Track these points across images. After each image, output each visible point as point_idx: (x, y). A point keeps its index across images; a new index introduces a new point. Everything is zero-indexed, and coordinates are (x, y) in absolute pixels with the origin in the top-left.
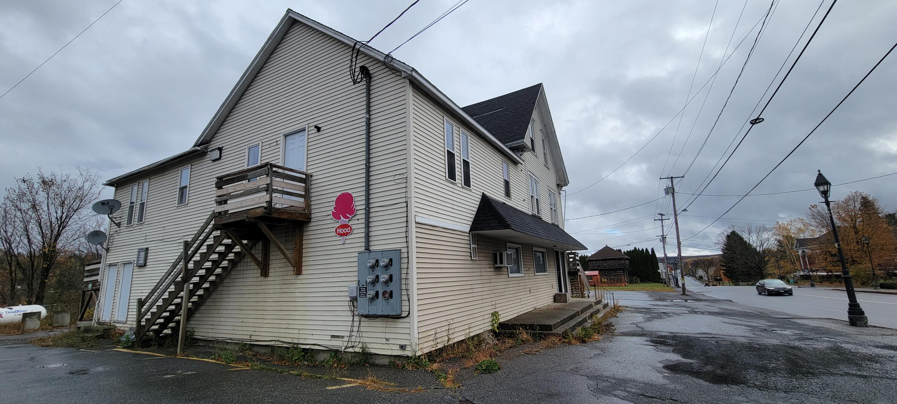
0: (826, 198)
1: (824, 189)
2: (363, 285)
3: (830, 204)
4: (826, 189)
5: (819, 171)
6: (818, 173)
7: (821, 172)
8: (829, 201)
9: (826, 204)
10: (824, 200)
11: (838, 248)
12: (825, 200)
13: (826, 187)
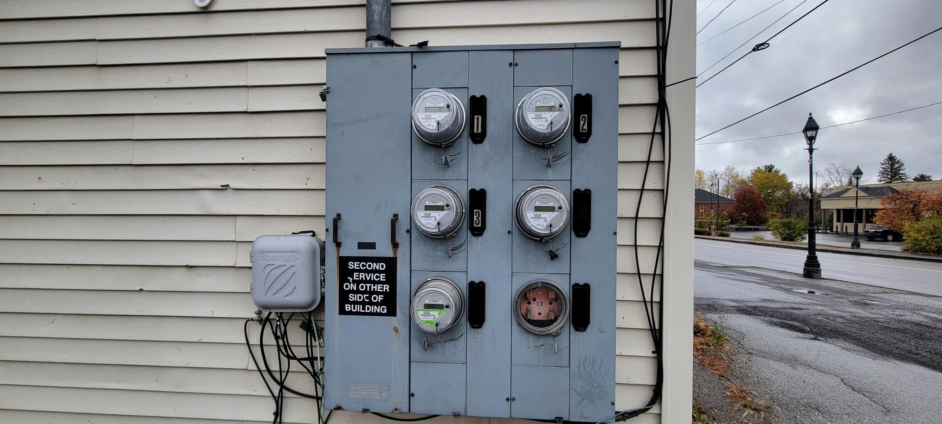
0: (811, 145)
1: (812, 134)
2: (361, 246)
3: (813, 151)
4: (814, 135)
5: (810, 114)
6: (809, 116)
7: (812, 116)
8: (813, 148)
9: (809, 152)
10: (808, 147)
11: (810, 199)
12: (810, 147)
13: (814, 132)
